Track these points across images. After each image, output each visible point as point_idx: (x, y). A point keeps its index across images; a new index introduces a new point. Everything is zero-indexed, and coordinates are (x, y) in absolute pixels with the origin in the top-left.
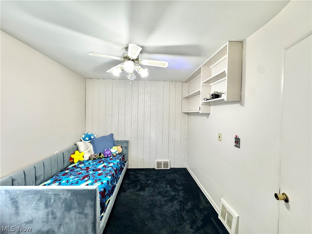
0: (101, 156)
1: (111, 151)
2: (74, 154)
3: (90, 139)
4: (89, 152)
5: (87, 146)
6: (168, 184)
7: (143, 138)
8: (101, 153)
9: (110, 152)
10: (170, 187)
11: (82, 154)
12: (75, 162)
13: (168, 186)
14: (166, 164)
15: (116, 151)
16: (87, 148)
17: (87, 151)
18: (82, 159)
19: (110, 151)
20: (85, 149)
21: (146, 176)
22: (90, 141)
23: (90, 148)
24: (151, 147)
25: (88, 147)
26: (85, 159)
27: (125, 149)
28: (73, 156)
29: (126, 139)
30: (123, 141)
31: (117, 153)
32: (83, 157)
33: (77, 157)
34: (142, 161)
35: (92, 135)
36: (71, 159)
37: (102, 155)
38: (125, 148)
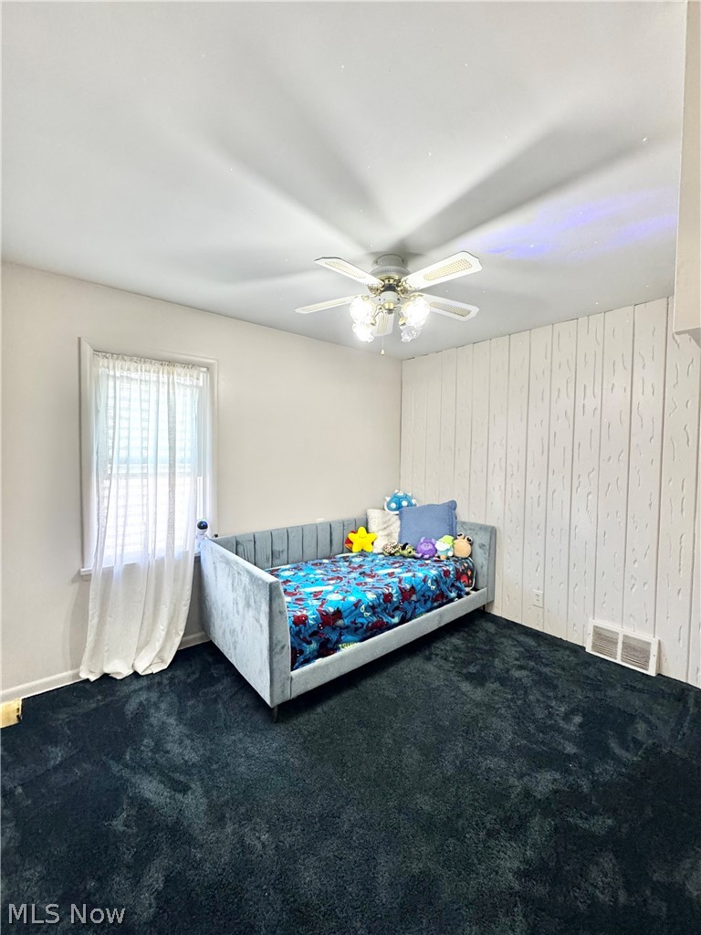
0: (405, 552)
1: (436, 546)
2: (355, 532)
3: (399, 507)
4: (388, 535)
5: (389, 520)
6: (584, 716)
7: (542, 527)
8: (407, 544)
9: (431, 547)
10: (581, 726)
11: (370, 537)
12: (354, 550)
13: (578, 719)
14: (639, 650)
15: (448, 550)
16: (385, 526)
17: (385, 533)
18: (369, 549)
19: (434, 545)
20: (380, 527)
21: (530, 655)
22: (397, 512)
23: (392, 528)
24: (572, 565)
25: (389, 524)
26: (376, 551)
27: (481, 551)
28: (351, 536)
29: (490, 523)
30: (478, 524)
31: (450, 554)
32: (373, 543)
33: (359, 540)
34: (536, 603)
35: (406, 497)
36: (349, 542)
37: (409, 549)
38: (480, 547)
